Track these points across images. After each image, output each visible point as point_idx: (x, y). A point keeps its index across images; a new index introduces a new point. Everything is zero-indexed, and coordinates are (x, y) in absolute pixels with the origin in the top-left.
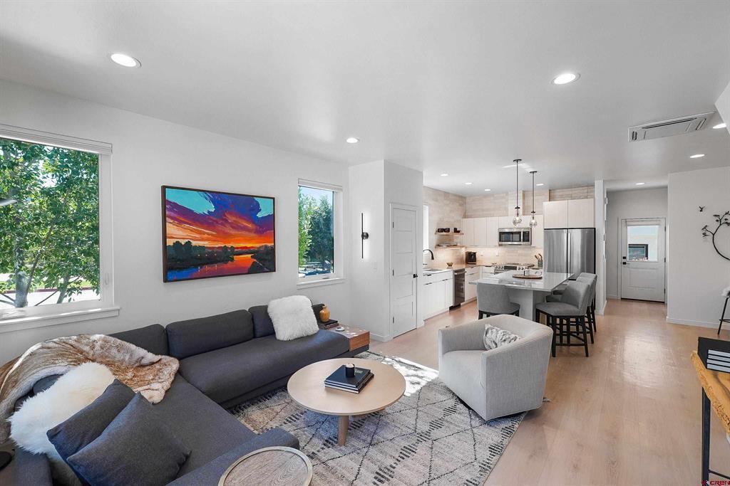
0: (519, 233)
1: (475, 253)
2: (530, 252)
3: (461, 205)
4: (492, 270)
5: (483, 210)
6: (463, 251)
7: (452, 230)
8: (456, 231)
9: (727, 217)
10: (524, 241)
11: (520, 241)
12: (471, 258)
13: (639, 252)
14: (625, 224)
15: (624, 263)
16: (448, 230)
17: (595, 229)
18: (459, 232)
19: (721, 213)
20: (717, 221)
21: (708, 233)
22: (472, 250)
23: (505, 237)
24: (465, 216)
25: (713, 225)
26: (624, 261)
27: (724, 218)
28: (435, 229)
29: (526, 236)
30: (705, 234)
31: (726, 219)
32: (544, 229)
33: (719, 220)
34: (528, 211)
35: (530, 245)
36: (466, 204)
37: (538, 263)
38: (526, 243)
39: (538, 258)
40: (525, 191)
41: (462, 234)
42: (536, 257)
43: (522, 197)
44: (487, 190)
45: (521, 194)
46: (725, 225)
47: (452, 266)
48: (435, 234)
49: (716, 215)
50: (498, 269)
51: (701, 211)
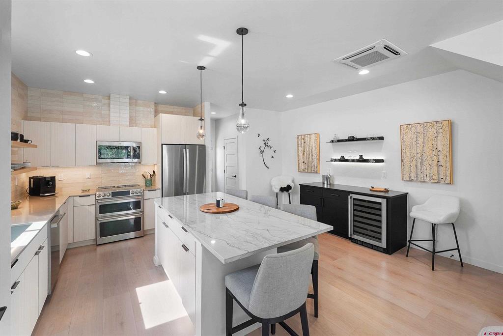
1: (53, 179)
5: (62, 112)
6: (24, 177)
8: (22, 139)
12: (50, 187)
17: (205, 145)
19: (266, 139)
22: (46, 173)
24: (26, 118)
25: (263, 147)
27: (267, 142)
32: (162, 144)
33: (265, 144)
34: (133, 122)
35: (140, 163)
36: (27, 97)
37: (146, 182)
38: (136, 160)
39: (146, 177)
40: (131, 98)
41: (36, 146)
42: (143, 176)
43: (128, 104)
44: (89, 81)
45: (128, 101)
46: (267, 146)
47: (17, 208)
49: (264, 140)
50: (102, 198)
51: (259, 137)
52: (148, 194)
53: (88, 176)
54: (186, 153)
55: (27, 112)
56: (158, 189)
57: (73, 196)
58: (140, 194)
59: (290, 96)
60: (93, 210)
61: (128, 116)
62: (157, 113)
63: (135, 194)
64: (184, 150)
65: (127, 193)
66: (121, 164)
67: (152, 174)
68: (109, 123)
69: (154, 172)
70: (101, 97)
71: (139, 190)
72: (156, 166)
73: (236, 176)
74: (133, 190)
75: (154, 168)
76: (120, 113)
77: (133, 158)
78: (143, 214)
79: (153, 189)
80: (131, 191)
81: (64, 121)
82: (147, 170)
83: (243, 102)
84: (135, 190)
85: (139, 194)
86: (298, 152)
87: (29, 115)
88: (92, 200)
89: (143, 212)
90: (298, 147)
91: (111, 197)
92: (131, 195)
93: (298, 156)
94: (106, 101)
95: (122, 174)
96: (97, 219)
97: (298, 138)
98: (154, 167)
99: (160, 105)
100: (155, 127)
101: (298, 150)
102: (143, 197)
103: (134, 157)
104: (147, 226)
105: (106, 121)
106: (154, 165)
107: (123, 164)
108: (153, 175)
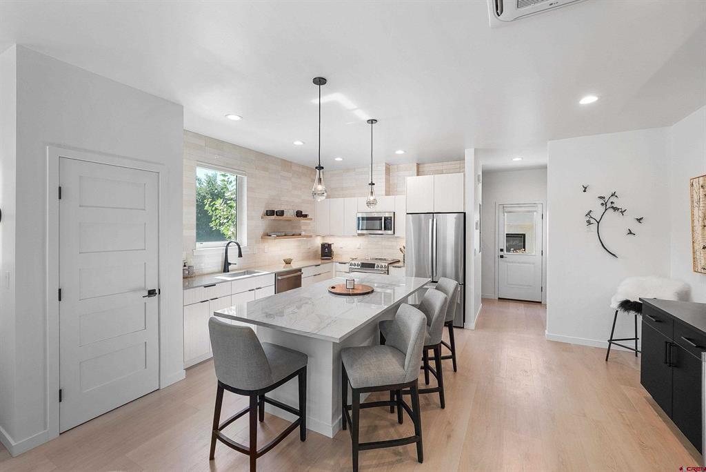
0: (380, 219)
2: (395, 244)
4: (347, 267)
8: (299, 214)
9: (613, 199)
10: (385, 229)
11: (381, 229)
12: (326, 252)
13: (517, 242)
14: (501, 210)
15: (502, 257)
16: (283, 213)
17: (465, 213)
18: (306, 216)
19: (607, 195)
20: (602, 204)
21: (592, 221)
22: (328, 241)
25: (598, 211)
26: (502, 253)
27: (611, 200)
28: (262, 211)
29: (388, 223)
30: (589, 222)
31: (612, 203)
32: (407, 214)
33: (604, 204)
34: (388, 190)
35: (393, 235)
38: (389, 232)
40: (387, 166)
42: (401, 250)
43: (385, 171)
45: (384, 168)
46: (610, 210)
47: (290, 264)
48: (262, 218)
49: (601, 198)
50: (353, 267)
51: (585, 191)
52: (391, 271)
53: (358, 246)
54: (432, 224)
58: (384, 269)
59: (589, 100)
61: (384, 184)
63: (379, 268)
64: (431, 220)
71: (383, 264)
80: (376, 264)
83: (320, 165)
84: (380, 264)
86: (693, 221)
90: (693, 207)
91: (359, 267)
92: (375, 269)
93: (693, 231)
95: (385, 247)
97: (692, 185)
101: (693, 215)
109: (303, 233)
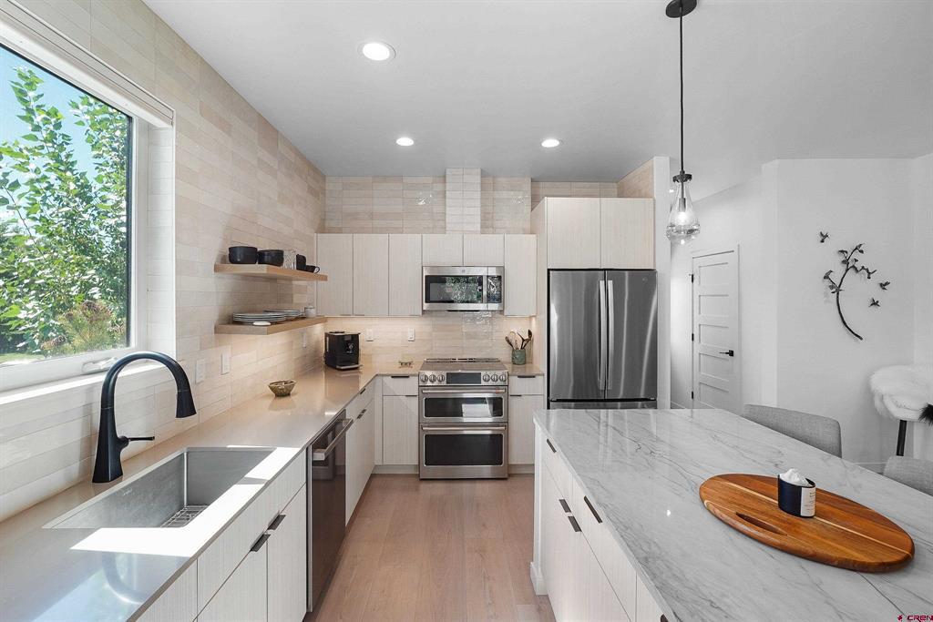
1: (355, 338)
3: (312, 191)
5: (372, 216)
6: (318, 332)
7: (290, 262)
8: (301, 263)
9: (856, 255)
11: (480, 301)
16: (276, 258)
18: (312, 269)
19: (849, 248)
20: (844, 262)
22: (347, 327)
23: (438, 288)
24: (322, 229)
25: (838, 270)
27: (853, 257)
28: (215, 246)
29: (494, 289)
31: (855, 260)
32: (549, 270)
33: (846, 262)
34: (487, 225)
35: (501, 312)
36: (325, 194)
37: (513, 355)
38: (494, 306)
39: (513, 342)
40: (484, 174)
41: (325, 278)
42: (508, 341)
43: (479, 186)
44: (405, 142)
45: (478, 179)
46: (851, 271)
47: (289, 395)
48: (217, 269)
49: (842, 251)
50: (429, 383)
51: (822, 241)
52: (517, 385)
53: (410, 336)
54: (606, 289)
55: (324, 220)
56: (539, 375)
57: (383, 375)
58: (502, 383)
60: (414, 406)
61: (477, 211)
62: (535, 200)
63: (490, 383)
64: (602, 283)
65: (475, 378)
66: (466, 314)
67: (526, 337)
68: (444, 230)
69: (530, 333)
70: (430, 179)
71: (499, 373)
72: (534, 319)
73: (731, 353)
74: (488, 373)
75: (531, 325)
76: (463, 207)
77: (488, 301)
78: (507, 427)
79: (527, 374)
80: (483, 373)
81: (374, 230)
82: (517, 330)
84: (491, 373)
85: (499, 383)
87: (327, 225)
88: (412, 386)
89: (506, 424)
91: (444, 383)
92: (483, 383)
94: (438, 187)
95: (470, 336)
96: (420, 427)
98: (531, 321)
99: (541, 184)
100: (532, 233)
102: (507, 391)
103: (491, 299)
104: (515, 456)
105: (439, 225)
106: (531, 317)
107: (471, 314)
108: (528, 340)
109: (312, 312)
